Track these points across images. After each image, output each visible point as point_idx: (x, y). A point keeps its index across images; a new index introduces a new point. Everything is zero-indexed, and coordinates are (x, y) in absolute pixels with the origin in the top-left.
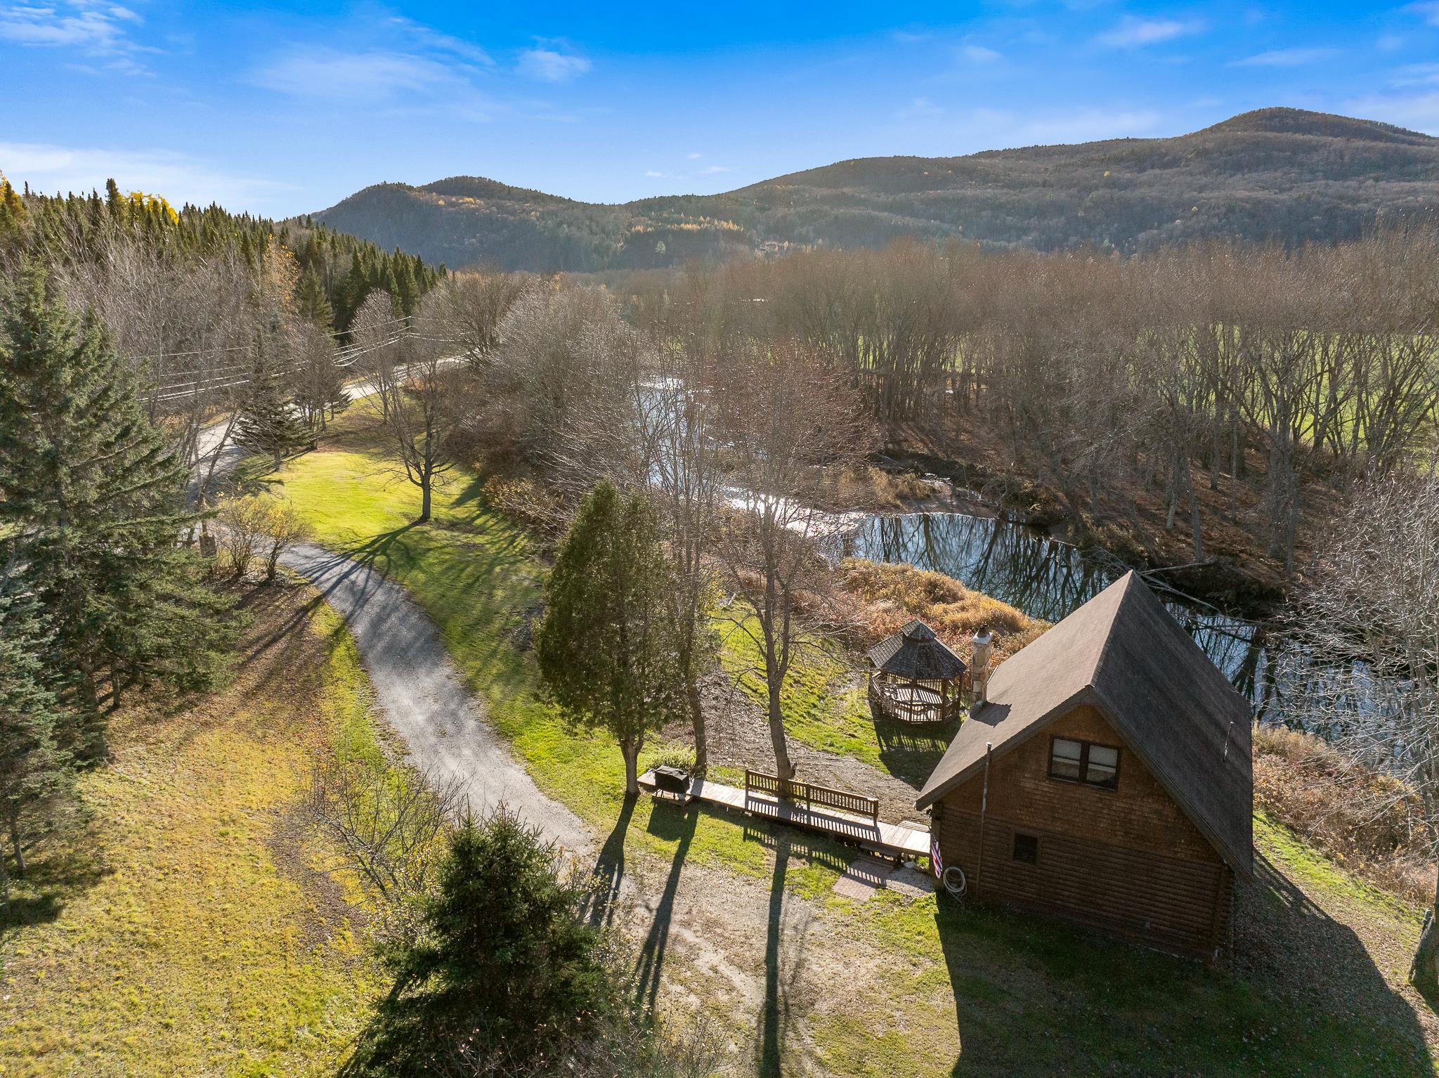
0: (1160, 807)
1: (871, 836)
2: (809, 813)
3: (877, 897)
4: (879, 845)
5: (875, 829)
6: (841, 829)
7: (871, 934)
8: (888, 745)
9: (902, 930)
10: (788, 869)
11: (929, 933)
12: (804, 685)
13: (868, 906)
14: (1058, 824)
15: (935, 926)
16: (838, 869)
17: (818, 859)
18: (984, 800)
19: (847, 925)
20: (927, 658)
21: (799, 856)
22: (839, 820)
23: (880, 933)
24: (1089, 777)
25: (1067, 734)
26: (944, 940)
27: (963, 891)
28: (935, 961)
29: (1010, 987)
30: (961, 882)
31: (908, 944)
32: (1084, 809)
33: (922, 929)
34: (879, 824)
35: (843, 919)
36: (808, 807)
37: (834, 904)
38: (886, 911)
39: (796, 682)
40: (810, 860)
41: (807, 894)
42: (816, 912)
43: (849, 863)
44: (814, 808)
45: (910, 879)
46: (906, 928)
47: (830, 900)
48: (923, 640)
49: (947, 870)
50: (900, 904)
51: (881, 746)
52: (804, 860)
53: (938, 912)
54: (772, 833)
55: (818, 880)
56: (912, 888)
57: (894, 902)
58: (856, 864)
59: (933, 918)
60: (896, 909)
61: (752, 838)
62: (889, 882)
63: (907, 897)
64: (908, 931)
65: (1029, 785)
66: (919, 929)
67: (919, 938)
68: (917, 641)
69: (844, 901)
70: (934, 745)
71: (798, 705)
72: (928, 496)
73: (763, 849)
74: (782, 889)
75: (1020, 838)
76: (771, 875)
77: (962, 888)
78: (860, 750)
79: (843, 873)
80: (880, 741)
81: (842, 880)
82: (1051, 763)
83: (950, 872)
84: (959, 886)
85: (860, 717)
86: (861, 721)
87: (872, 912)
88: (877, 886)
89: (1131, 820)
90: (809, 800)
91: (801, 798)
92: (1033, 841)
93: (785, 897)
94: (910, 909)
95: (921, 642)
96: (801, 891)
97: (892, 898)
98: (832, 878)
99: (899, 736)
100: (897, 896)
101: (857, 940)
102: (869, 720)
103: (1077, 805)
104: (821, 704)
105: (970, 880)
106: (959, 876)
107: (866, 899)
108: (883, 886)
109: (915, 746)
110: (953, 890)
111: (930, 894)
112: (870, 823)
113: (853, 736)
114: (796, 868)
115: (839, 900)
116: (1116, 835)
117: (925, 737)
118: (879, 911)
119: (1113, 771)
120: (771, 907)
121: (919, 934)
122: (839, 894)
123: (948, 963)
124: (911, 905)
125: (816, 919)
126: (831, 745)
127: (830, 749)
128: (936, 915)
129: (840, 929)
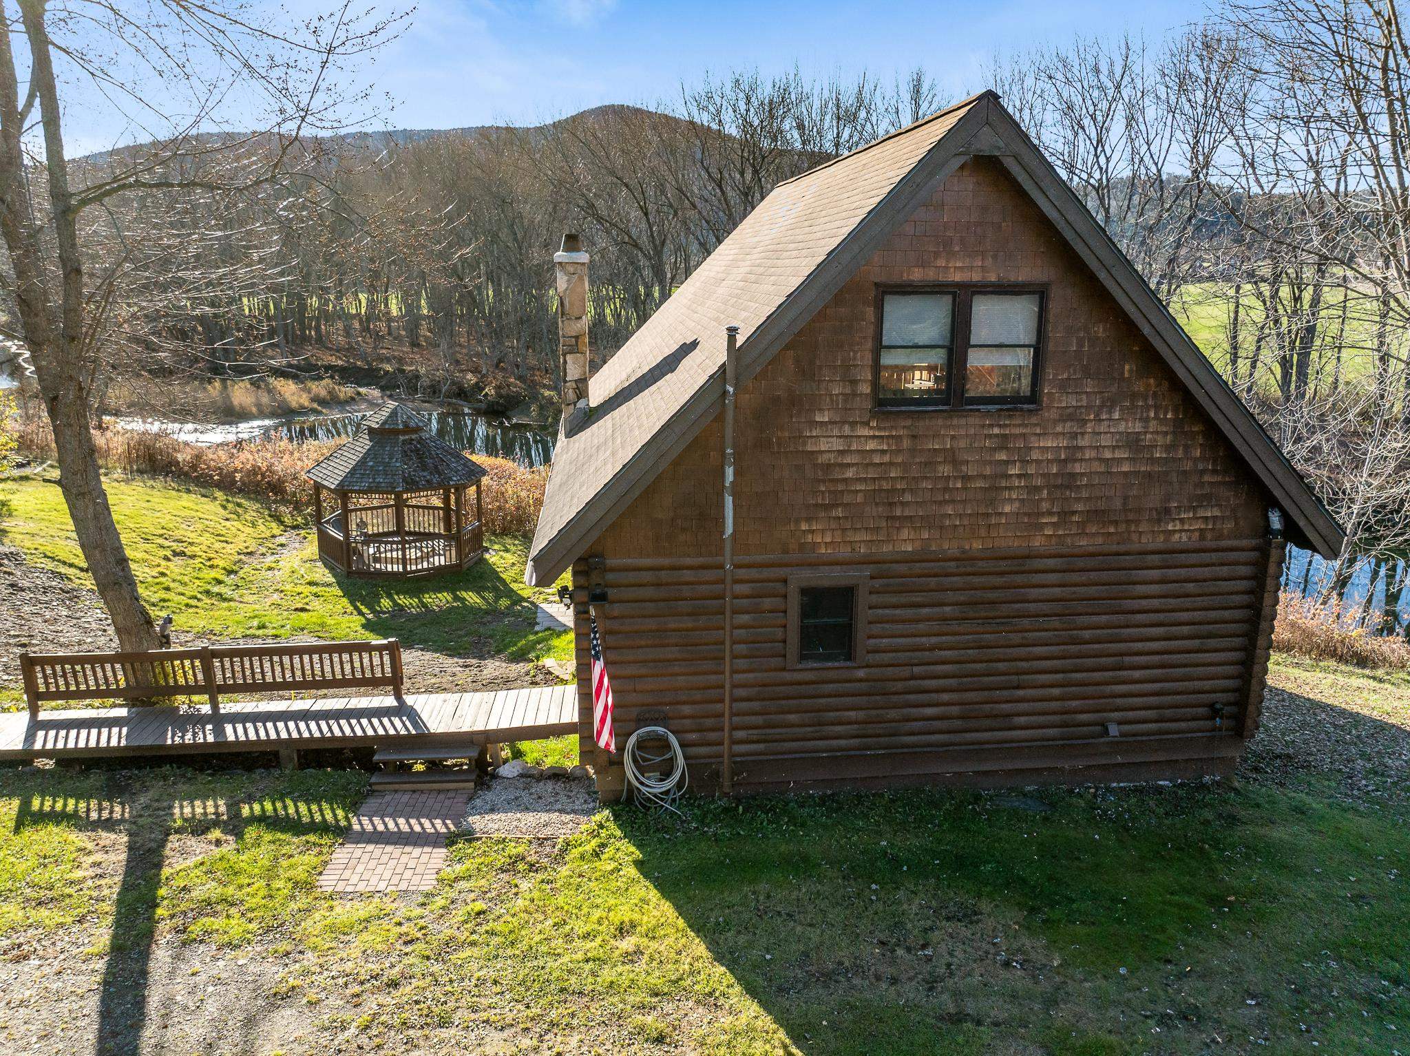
0: (1138, 427)
1: (398, 726)
2: (218, 720)
3: (459, 868)
4: (423, 741)
5: (402, 710)
6: (313, 730)
7: (481, 982)
8: (373, 611)
9: (568, 938)
10: (166, 872)
11: (647, 921)
12: (193, 557)
13: (440, 902)
14: (905, 534)
15: (654, 895)
16: (323, 828)
17: (262, 820)
18: (729, 501)
19: (394, 984)
20: (420, 458)
21: (199, 828)
22: (305, 716)
23: (506, 970)
24: (974, 389)
25: (917, 275)
26: (698, 926)
27: (680, 785)
28: (710, 1000)
29: (957, 994)
30: (671, 762)
31: (607, 974)
32: (966, 478)
33: (624, 913)
34: (409, 700)
35: (375, 967)
36: (215, 706)
37: (332, 928)
38: (499, 899)
39: (175, 554)
40: (235, 826)
41: (236, 926)
42: (275, 974)
43: (354, 807)
44: (229, 706)
45: (526, 798)
46: (580, 927)
47: (313, 924)
48: (407, 429)
49: (632, 740)
50: (532, 867)
51: (360, 613)
52: (216, 834)
53: (638, 855)
54: (113, 791)
55: (270, 873)
56: (544, 817)
57: (511, 867)
58: (372, 803)
59: (633, 872)
60: (524, 885)
61: (41, 818)
62: (477, 822)
63: (541, 842)
64: (586, 936)
65: (827, 445)
66: (616, 918)
67: (627, 944)
68: (397, 432)
69: (362, 910)
70: (456, 598)
71: (185, 584)
72: (353, 399)
73: (78, 839)
74: (148, 936)
75: (815, 599)
76: (107, 907)
77: (676, 776)
78: (323, 625)
79: (343, 834)
80: (356, 608)
81: (343, 854)
82: (877, 367)
83: (640, 745)
84: (666, 774)
85: (311, 584)
86: (314, 589)
87: (460, 914)
88: (449, 840)
89: (1073, 476)
90: (213, 690)
91: (189, 690)
92: (844, 596)
93: (161, 956)
94: (564, 871)
95: (404, 432)
96: (217, 923)
97: (501, 861)
98: (310, 859)
99: (390, 596)
100: (513, 850)
101: (444, 1023)
102: (329, 585)
103: (945, 470)
104: (229, 580)
105: (693, 751)
106: (667, 746)
107: (428, 884)
108: (469, 836)
109: (424, 605)
110: (654, 787)
111: (597, 818)
112: (390, 701)
113: (303, 610)
114: (191, 861)
115: (344, 912)
116: (1042, 526)
117: (439, 590)
118: (480, 905)
119: (1023, 359)
120: (105, 1014)
121: (622, 931)
122: (343, 895)
123: (752, 991)
124: (560, 858)
125: (282, 997)
126: (263, 627)
127: (260, 632)
128: (639, 864)
129: (370, 1004)
